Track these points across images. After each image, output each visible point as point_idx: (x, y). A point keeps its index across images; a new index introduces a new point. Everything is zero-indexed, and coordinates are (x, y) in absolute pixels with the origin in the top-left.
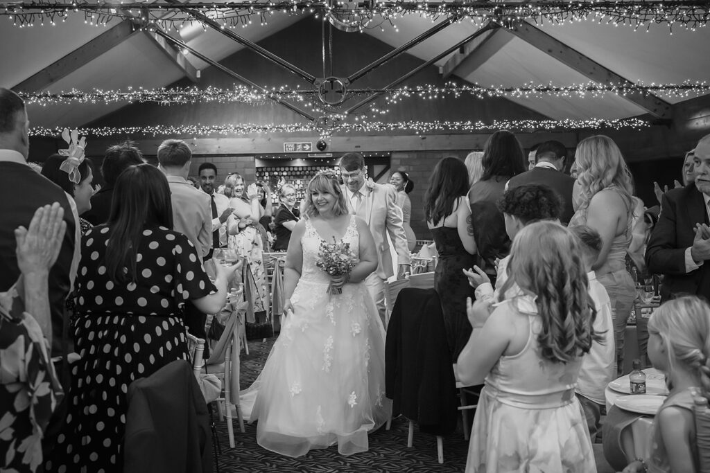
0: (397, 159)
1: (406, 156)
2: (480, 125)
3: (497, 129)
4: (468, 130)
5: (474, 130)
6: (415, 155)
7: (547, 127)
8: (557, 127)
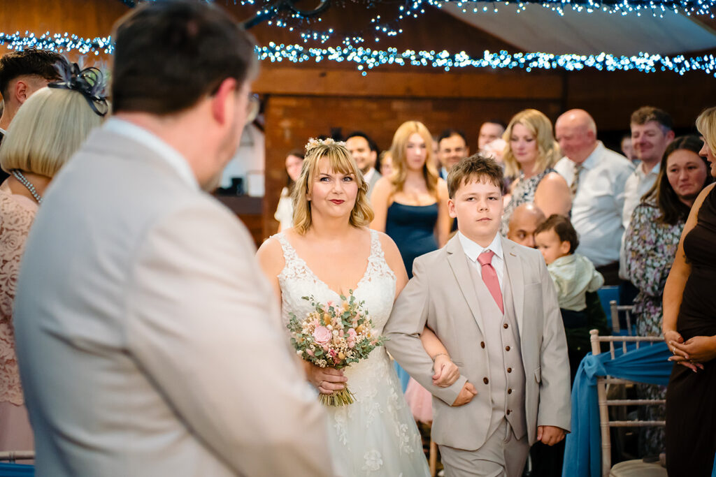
0: (278, 107)
1: (292, 103)
2: (463, 59)
3: (489, 66)
4: (443, 67)
5: (452, 68)
6: (307, 103)
7: (570, 67)
8: (586, 67)
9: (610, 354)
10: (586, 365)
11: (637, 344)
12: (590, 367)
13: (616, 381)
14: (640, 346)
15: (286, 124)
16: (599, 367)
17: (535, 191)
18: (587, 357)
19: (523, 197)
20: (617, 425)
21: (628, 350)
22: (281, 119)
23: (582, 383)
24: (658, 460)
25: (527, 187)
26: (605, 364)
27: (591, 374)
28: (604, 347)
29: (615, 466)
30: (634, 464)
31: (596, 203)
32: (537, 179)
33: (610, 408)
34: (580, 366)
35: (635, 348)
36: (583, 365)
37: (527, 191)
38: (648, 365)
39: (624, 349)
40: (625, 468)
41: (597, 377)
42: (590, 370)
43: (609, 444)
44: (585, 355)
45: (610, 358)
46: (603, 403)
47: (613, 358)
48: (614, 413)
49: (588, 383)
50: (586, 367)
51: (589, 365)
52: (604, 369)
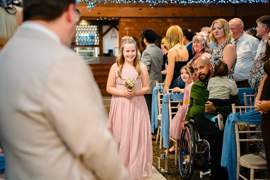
0: (124, 22)
1: (129, 20)
6: (135, 20)
9: (240, 113)
10: (230, 117)
11: (251, 109)
12: (231, 118)
13: (242, 123)
14: (252, 110)
15: (127, 28)
16: (235, 118)
17: (222, 50)
18: (231, 114)
19: (218, 53)
20: (243, 141)
21: (247, 112)
22: (124, 27)
23: (228, 124)
24: (259, 154)
25: (219, 49)
26: (238, 117)
27: (232, 121)
28: (237, 110)
29: (242, 157)
30: (249, 156)
31: (244, 55)
32: (223, 46)
33: (240, 134)
34: (228, 118)
35: (250, 111)
36: (229, 118)
37: (219, 51)
38: (255, 117)
39: (246, 111)
40: (246, 157)
41: (234, 122)
42: (231, 119)
43: (240, 148)
44: (230, 114)
45: (240, 115)
46: (237, 132)
47: (241, 115)
48: (242, 136)
49: (231, 124)
50: (230, 118)
51: (231, 117)
52: (237, 119)
